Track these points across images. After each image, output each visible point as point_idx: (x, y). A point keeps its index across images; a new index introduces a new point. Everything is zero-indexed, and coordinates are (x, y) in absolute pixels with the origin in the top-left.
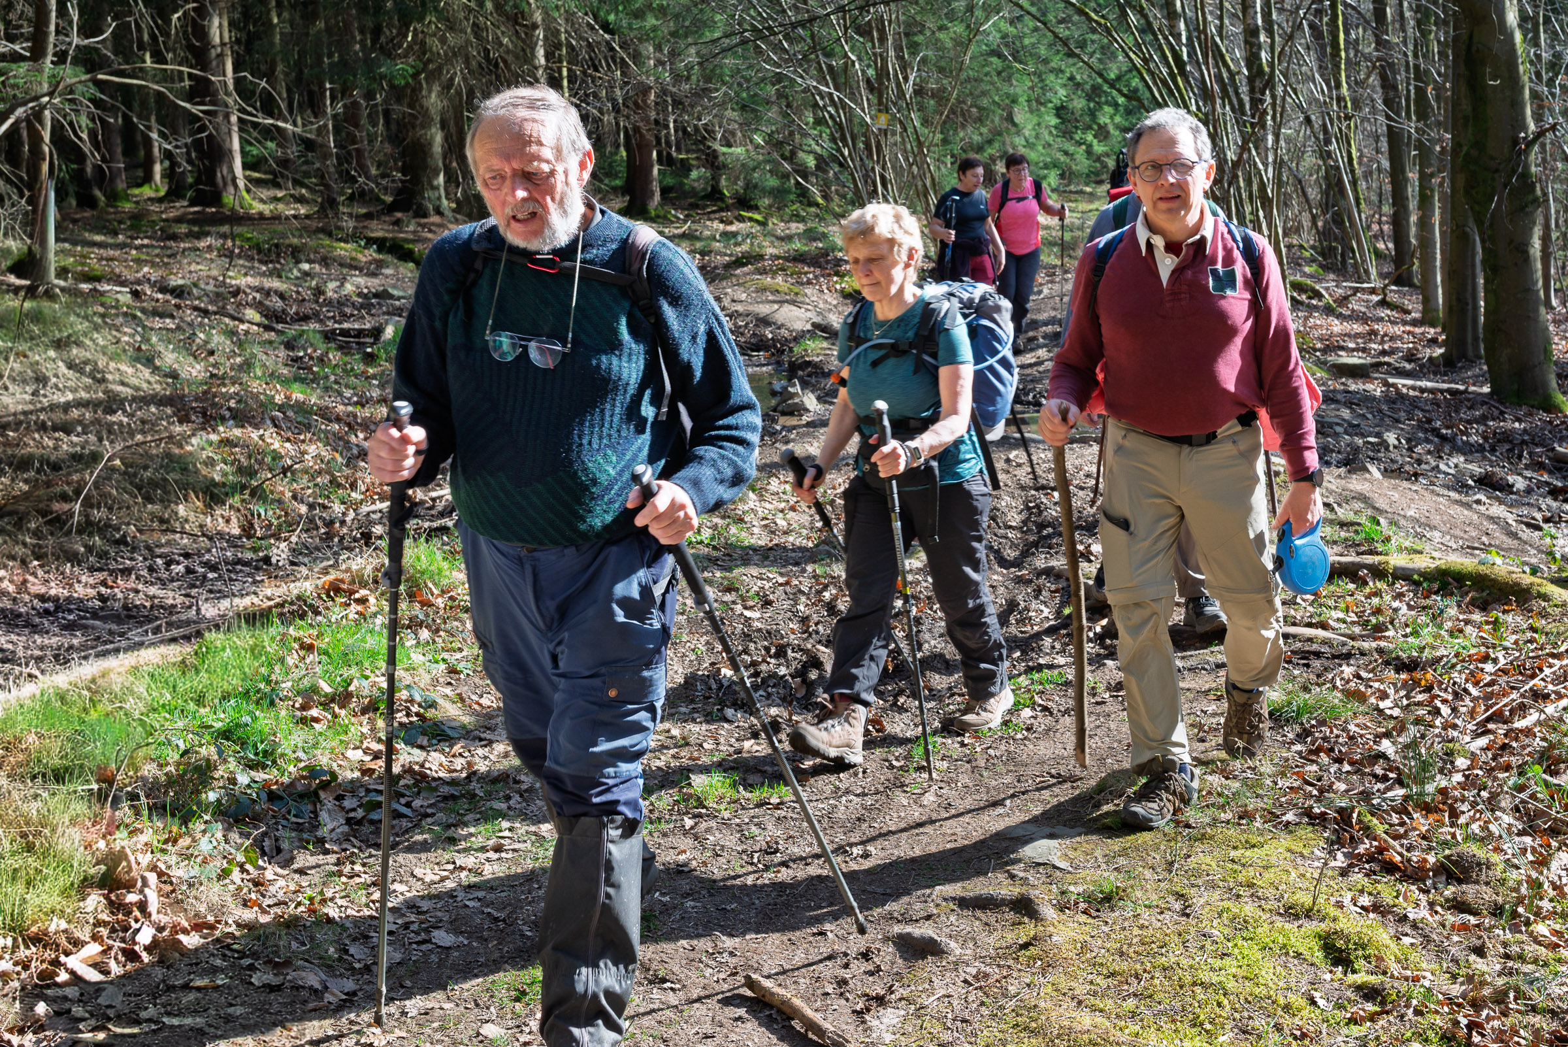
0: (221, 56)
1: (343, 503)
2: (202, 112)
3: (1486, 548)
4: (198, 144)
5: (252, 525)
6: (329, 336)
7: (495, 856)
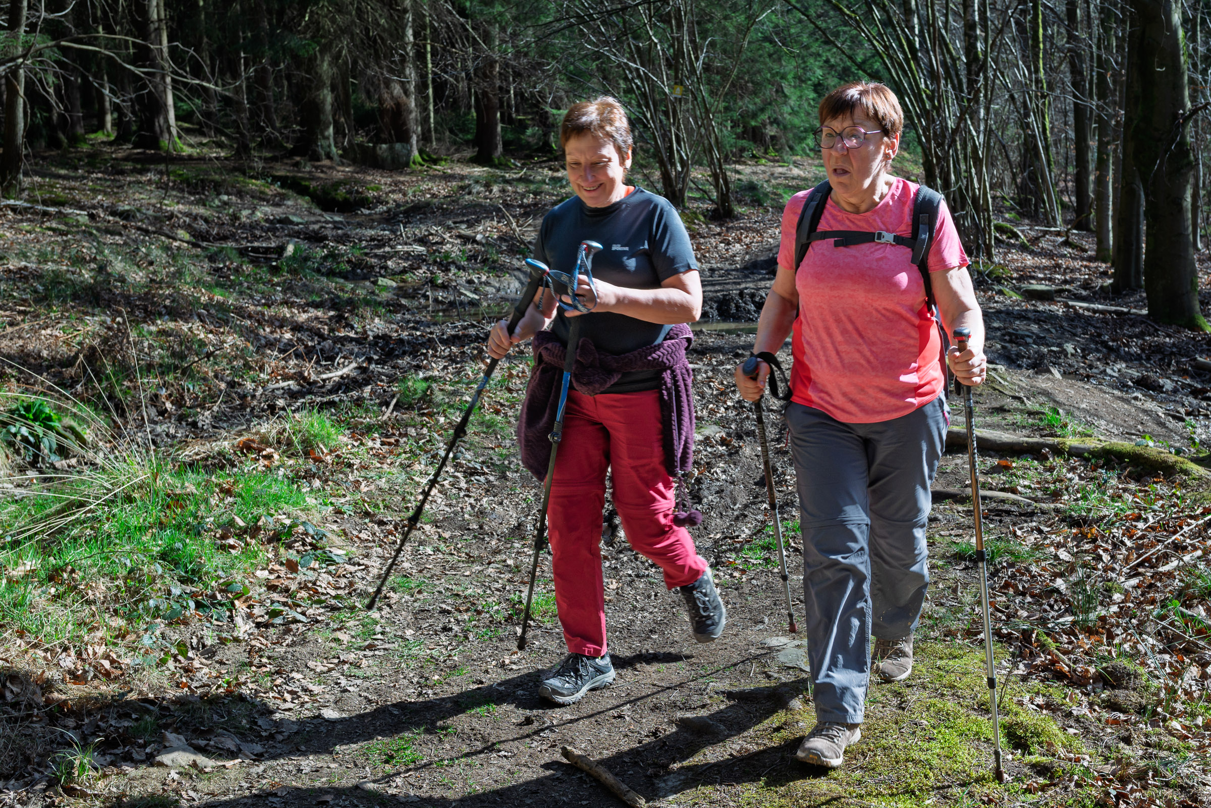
0: (158, 30)
1: (254, 382)
2: (143, 73)
3: (1142, 434)
4: (140, 98)
5: (182, 397)
6: (243, 252)
7: (371, 653)
